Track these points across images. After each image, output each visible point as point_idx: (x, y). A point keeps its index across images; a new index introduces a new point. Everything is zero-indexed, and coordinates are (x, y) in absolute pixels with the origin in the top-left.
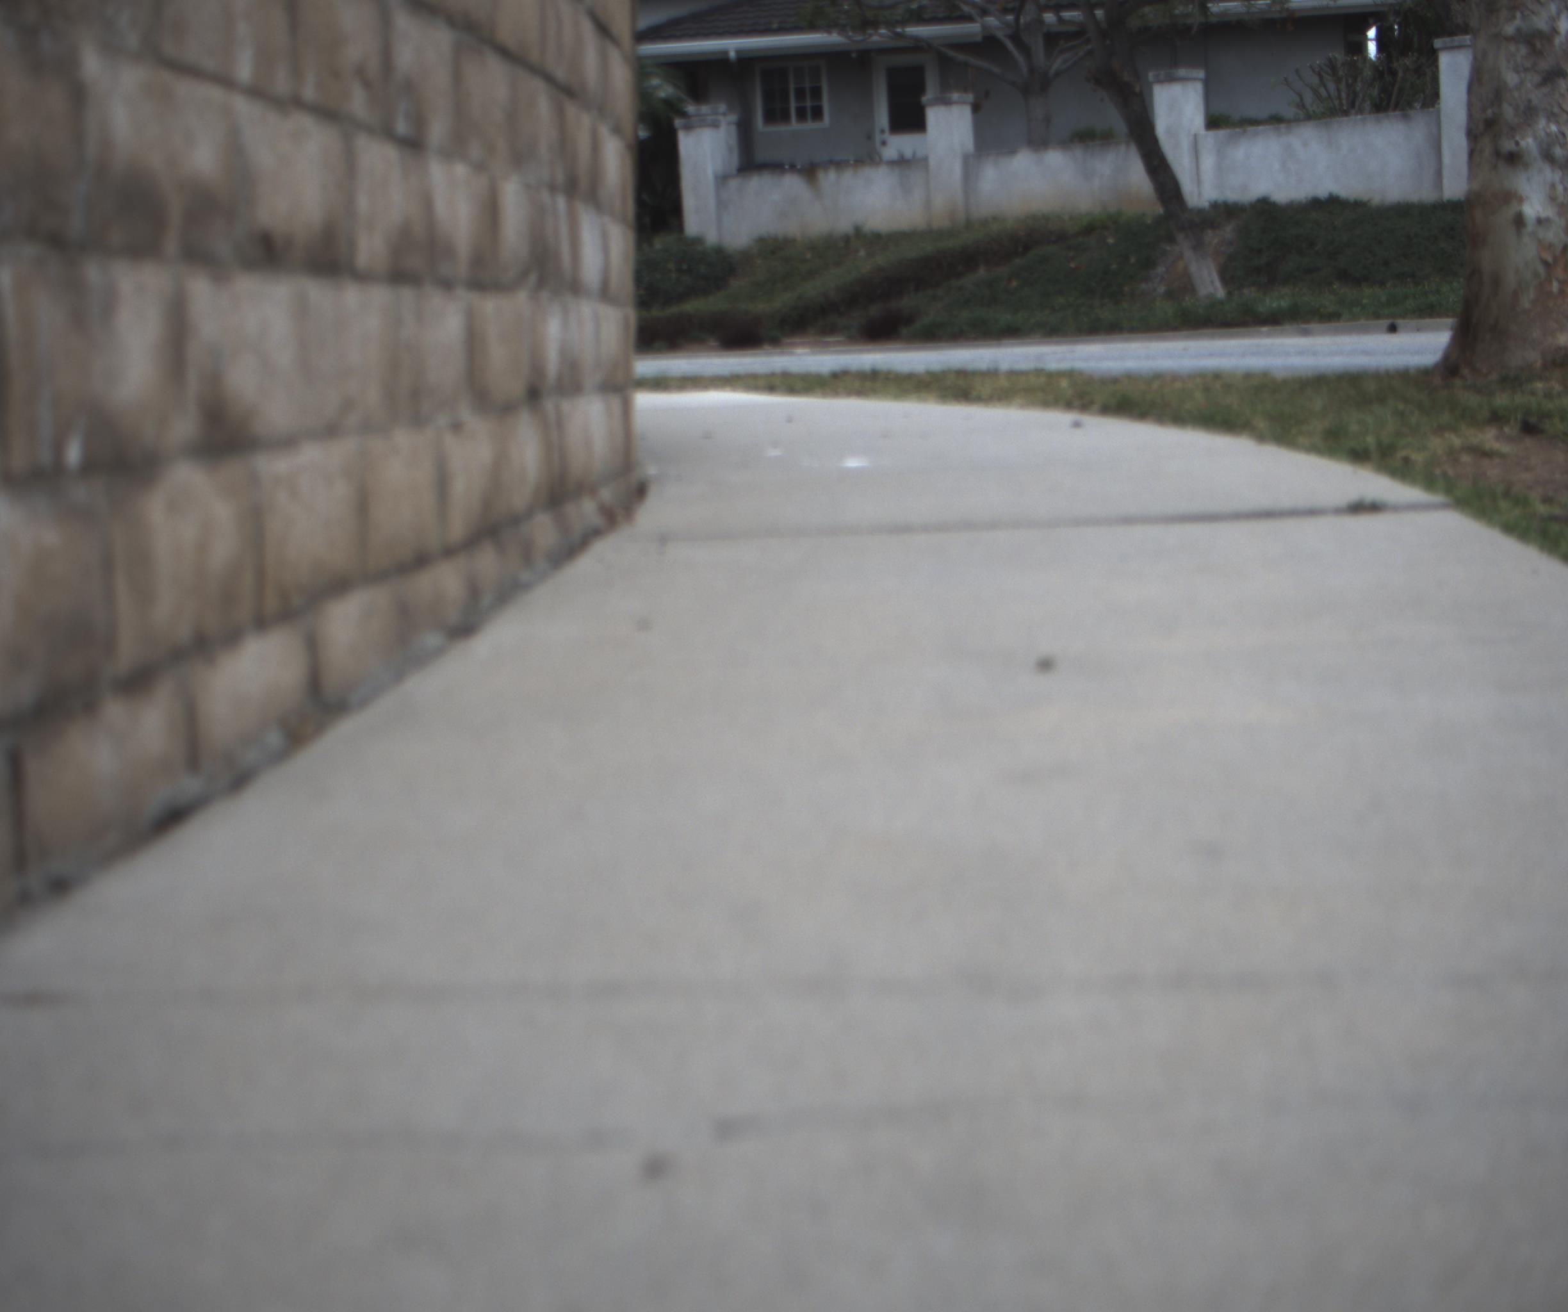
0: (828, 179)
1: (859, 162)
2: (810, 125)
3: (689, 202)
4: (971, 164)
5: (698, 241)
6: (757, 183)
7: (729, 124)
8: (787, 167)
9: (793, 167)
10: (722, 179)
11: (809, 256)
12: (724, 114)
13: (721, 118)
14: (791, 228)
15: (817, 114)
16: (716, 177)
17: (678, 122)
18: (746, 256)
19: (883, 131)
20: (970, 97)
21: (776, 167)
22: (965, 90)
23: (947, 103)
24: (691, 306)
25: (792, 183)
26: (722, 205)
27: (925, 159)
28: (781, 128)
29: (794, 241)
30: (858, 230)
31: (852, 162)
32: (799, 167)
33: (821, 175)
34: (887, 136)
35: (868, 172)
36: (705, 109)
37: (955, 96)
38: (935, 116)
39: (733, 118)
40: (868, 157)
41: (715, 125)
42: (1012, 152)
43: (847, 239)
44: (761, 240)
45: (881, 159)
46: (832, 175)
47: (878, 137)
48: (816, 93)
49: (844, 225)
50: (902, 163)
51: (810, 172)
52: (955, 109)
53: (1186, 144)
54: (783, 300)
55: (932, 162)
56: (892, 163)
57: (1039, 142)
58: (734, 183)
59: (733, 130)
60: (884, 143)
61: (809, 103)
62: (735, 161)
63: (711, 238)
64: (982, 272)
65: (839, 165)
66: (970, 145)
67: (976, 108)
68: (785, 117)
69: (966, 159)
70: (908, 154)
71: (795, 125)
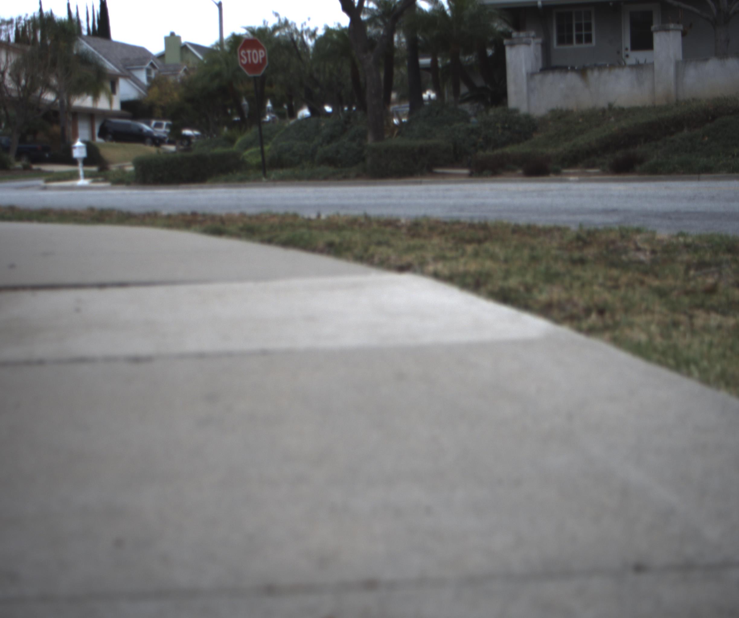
0: (594, 76)
1: (612, 66)
2: (584, 45)
3: (511, 88)
4: (680, 67)
5: (516, 111)
6: (551, 77)
7: (537, 44)
8: (569, 68)
9: (573, 69)
10: (531, 75)
11: (580, 120)
12: (534, 38)
13: (532, 40)
14: (570, 104)
15: (589, 39)
16: (527, 74)
17: (506, 42)
18: (543, 120)
19: (627, 49)
20: (681, 27)
21: (563, 69)
22: (678, 23)
23: (667, 30)
24: (509, 150)
25: (572, 78)
26: (530, 90)
27: (653, 64)
28: (567, 47)
29: (572, 111)
30: (610, 106)
31: (608, 66)
32: (576, 68)
33: (589, 73)
34: (629, 52)
35: (617, 71)
36: (522, 34)
37: (672, 26)
38: (659, 39)
39: (539, 40)
40: (618, 64)
41: (528, 44)
42: (706, 60)
43: (604, 111)
44: (553, 111)
45: (625, 64)
46: (596, 73)
47: (624, 53)
48: (588, 27)
49: (602, 103)
50: (638, 66)
51: (583, 72)
52: (671, 34)
54: (564, 147)
55: (656, 66)
56: (632, 66)
57: (722, 54)
58: (538, 77)
59: (539, 47)
60: (627, 56)
61: (584, 33)
62: (540, 65)
63: (524, 109)
64: (686, 132)
65: (601, 68)
66: (680, 56)
67: (684, 34)
68: (570, 41)
69: (677, 64)
70: (642, 61)
71: (575, 45)
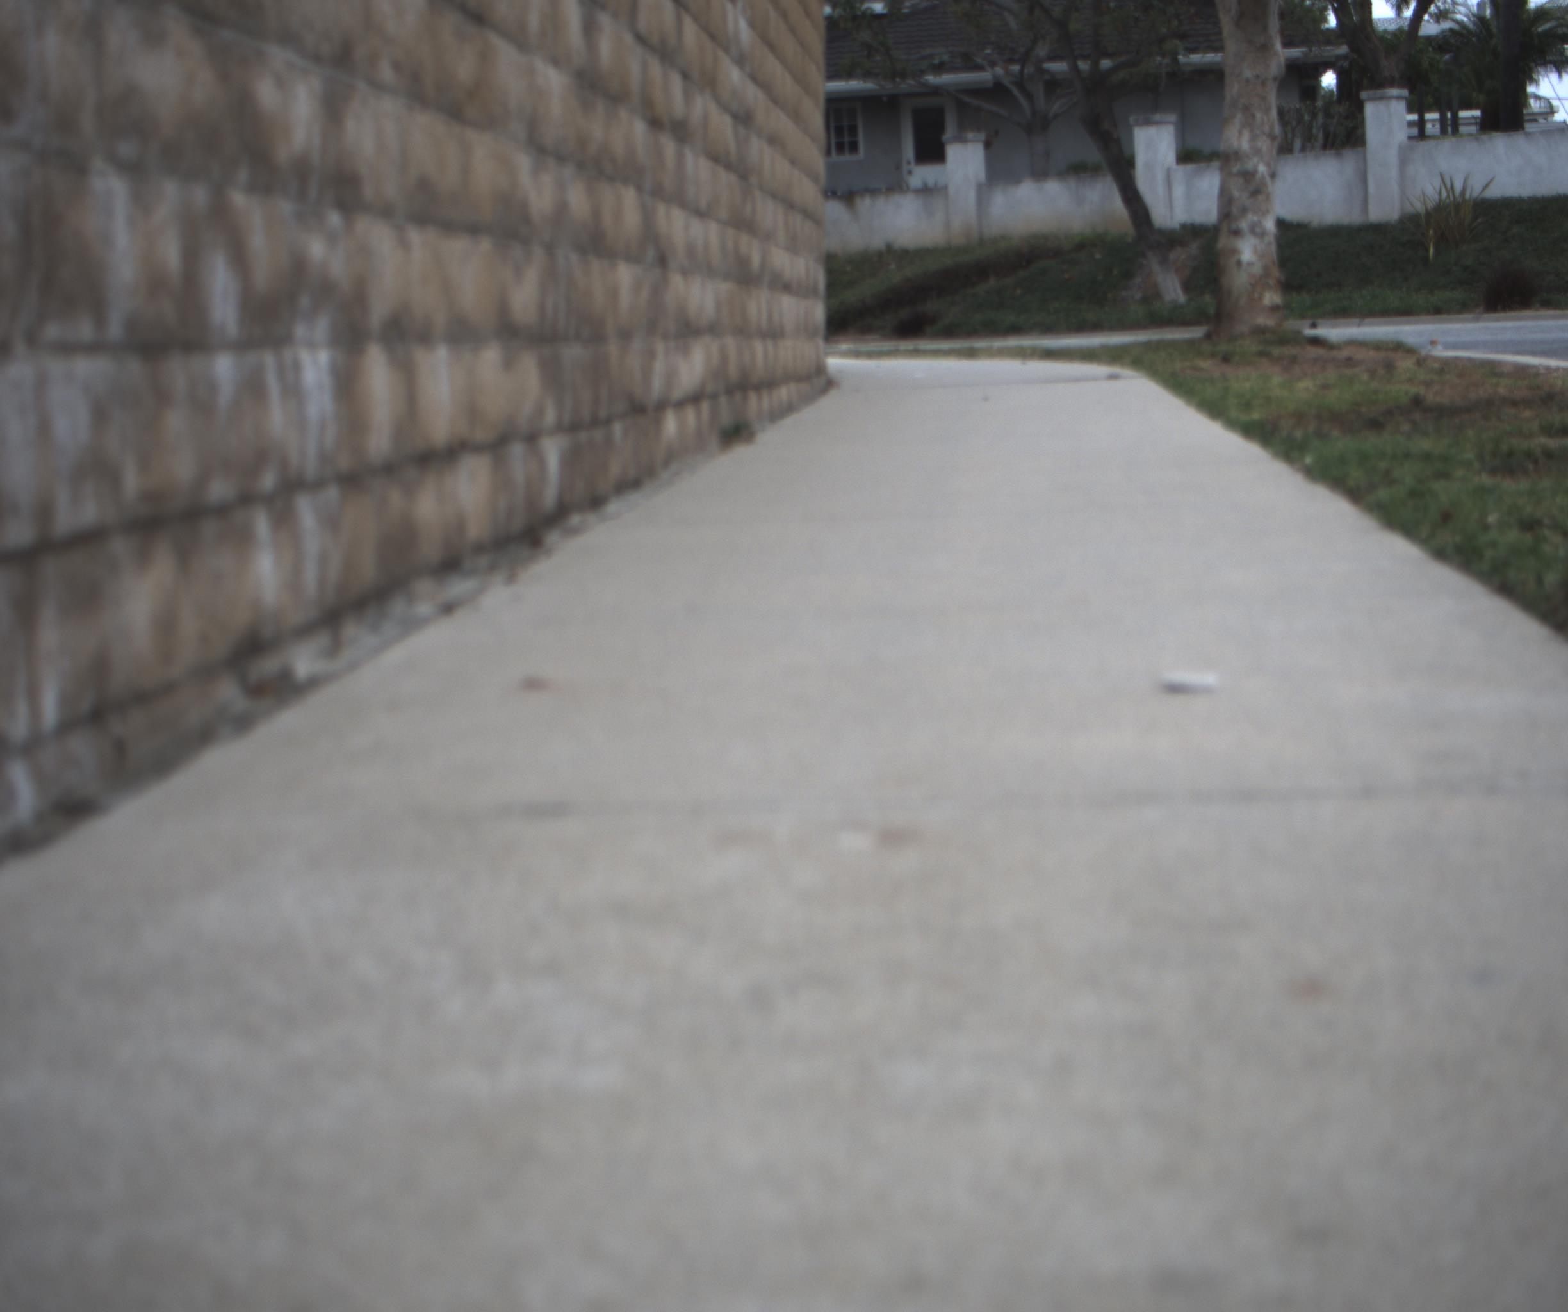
0: (865, 204)
1: (890, 190)
2: (847, 157)
4: (983, 191)
8: (831, 193)
9: (835, 193)
11: (848, 269)
14: (833, 245)
15: (854, 147)
19: (909, 163)
20: (982, 136)
22: (978, 131)
23: (964, 141)
25: (835, 207)
27: (946, 188)
29: (837, 255)
30: (889, 248)
31: (884, 190)
32: (839, 194)
33: (858, 200)
34: (913, 166)
35: (897, 198)
37: (970, 135)
38: (953, 152)
40: (896, 186)
42: (1017, 181)
43: (880, 254)
45: (908, 187)
46: (867, 201)
47: (905, 168)
48: (853, 130)
49: (877, 243)
50: (926, 191)
51: (849, 198)
52: (970, 147)
53: (1160, 176)
55: (951, 191)
56: (918, 191)
57: (1040, 174)
60: (910, 173)
61: (846, 139)
64: (992, 282)
65: (873, 192)
66: (982, 176)
67: (988, 145)
69: (979, 188)
70: (931, 183)
71: (835, 158)
